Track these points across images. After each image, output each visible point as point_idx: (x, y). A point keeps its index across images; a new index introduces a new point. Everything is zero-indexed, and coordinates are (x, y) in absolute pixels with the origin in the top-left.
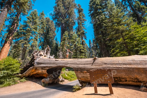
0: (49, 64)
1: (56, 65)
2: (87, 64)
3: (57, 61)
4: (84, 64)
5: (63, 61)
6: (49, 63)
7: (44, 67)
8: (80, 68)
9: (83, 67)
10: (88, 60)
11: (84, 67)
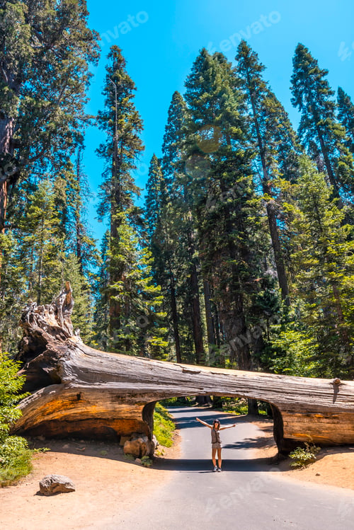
0: (158, 383)
1: (197, 390)
2: (320, 395)
3: (197, 376)
4: (310, 395)
5: (224, 377)
6: (155, 379)
7: (133, 394)
8: (302, 405)
9: (309, 403)
10: (319, 385)
11: (311, 402)
